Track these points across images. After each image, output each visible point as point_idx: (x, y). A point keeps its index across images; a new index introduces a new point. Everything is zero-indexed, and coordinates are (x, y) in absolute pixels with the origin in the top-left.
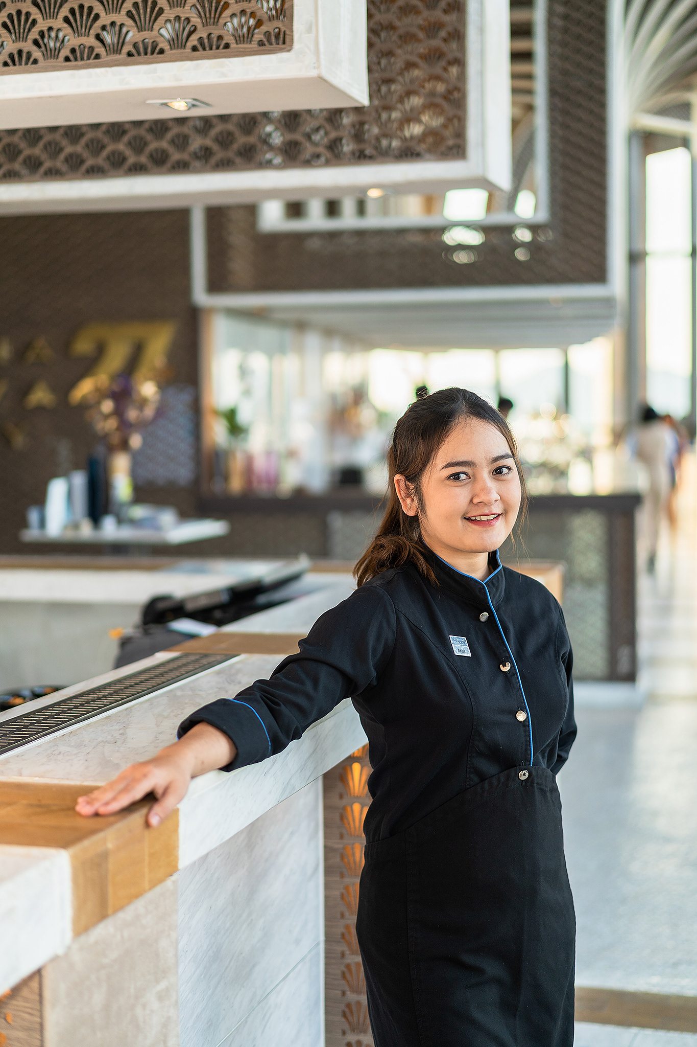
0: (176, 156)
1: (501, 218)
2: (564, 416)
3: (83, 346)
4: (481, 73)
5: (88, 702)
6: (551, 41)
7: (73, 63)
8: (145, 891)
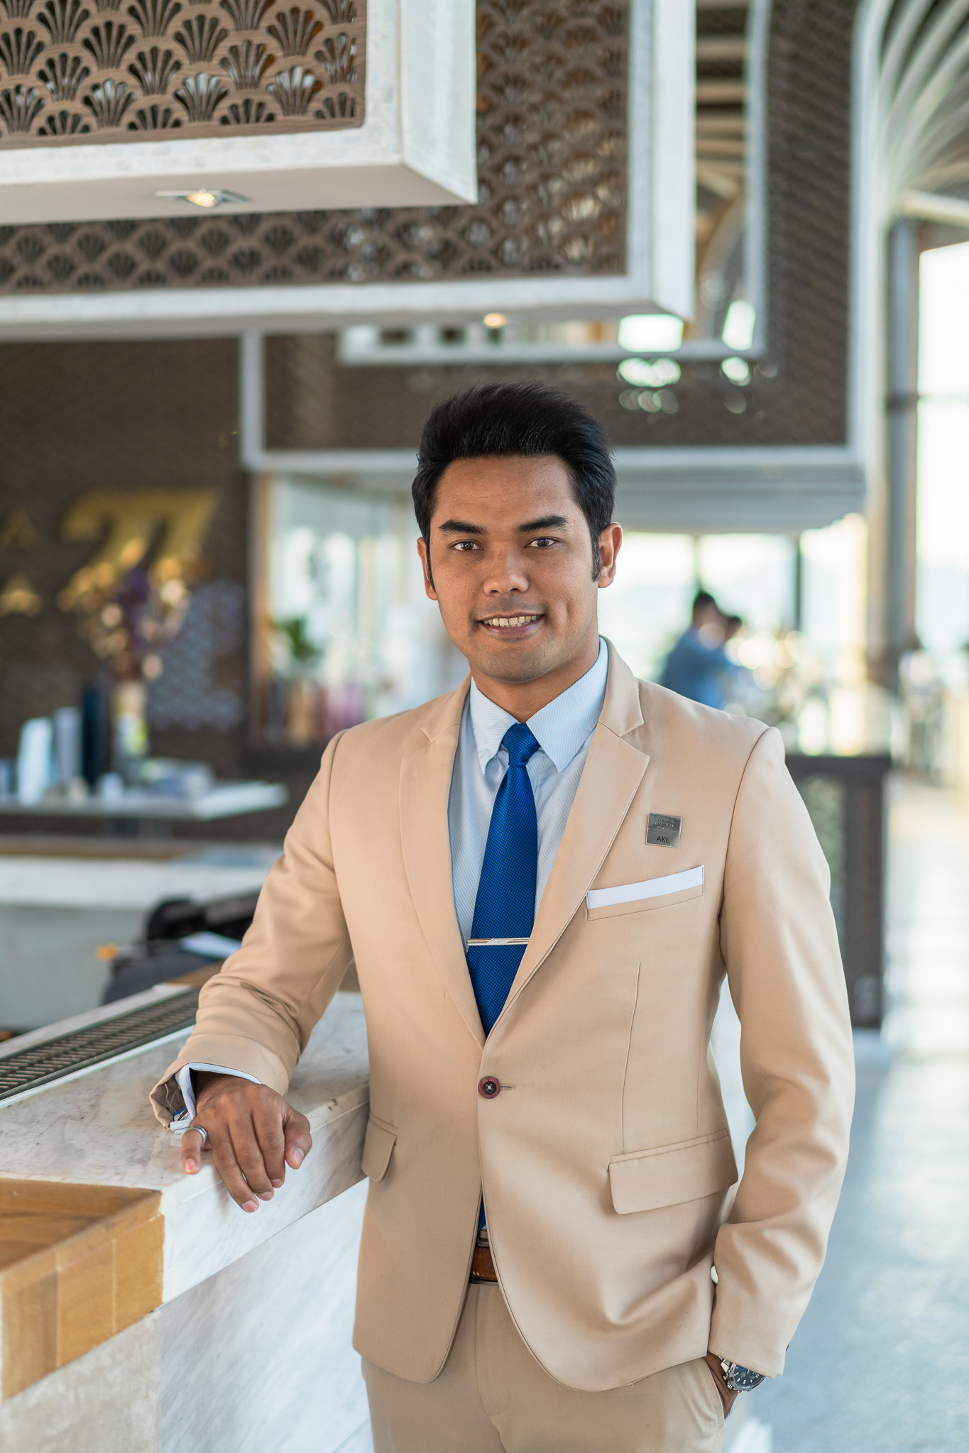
0: (208, 263)
1: (703, 348)
2: (791, 634)
3: (81, 524)
4: (650, 152)
5: (49, 1058)
6: (772, 92)
7: (50, 138)
8: (112, 1335)
